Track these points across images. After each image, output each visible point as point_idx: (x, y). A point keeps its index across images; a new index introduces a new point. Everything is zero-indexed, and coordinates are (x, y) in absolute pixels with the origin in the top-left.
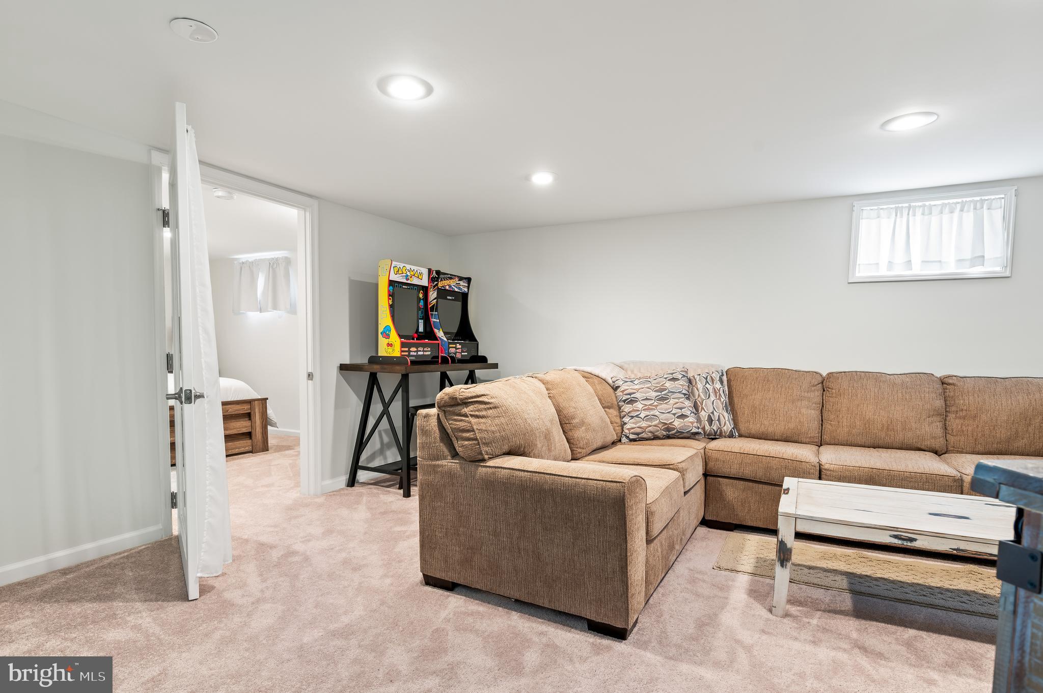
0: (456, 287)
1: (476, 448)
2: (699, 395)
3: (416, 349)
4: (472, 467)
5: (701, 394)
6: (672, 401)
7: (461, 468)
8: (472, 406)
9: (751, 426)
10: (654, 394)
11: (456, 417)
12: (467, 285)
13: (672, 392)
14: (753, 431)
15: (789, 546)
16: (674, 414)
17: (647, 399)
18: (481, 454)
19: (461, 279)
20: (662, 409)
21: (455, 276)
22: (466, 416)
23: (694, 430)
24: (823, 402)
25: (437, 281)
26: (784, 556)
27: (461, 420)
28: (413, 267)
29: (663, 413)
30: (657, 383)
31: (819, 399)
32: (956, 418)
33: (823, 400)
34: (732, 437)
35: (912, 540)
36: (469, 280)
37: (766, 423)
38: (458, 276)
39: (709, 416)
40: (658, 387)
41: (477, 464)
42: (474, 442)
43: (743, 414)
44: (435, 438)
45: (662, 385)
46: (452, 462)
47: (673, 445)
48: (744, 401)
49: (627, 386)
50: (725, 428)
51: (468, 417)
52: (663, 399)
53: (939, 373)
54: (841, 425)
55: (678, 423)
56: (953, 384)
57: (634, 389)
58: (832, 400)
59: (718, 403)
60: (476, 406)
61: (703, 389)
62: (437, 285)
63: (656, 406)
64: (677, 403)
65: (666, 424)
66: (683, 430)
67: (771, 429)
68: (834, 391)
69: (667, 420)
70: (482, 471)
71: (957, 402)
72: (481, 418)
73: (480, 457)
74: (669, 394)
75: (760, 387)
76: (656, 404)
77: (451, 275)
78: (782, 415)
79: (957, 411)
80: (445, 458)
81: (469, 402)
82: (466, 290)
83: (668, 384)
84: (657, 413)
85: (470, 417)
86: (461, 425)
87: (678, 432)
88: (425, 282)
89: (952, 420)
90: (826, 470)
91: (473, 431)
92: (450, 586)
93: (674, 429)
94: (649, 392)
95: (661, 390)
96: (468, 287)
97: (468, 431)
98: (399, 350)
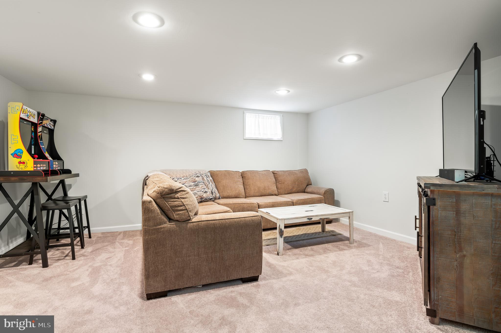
0: (49, 125)
1: (186, 214)
2: (206, 183)
3: (39, 166)
4: (184, 225)
5: (207, 182)
6: (200, 186)
7: (176, 226)
8: (179, 193)
9: (224, 193)
10: (193, 184)
11: (172, 200)
12: (53, 124)
13: (200, 182)
14: (225, 196)
15: (283, 230)
16: (203, 192)
17: (190, 186)
18: (190, 216)
19: (51, 120)
20: (197, 190)
21: (49, 118)
22: (178, 198)
23: (211, 198)
24: (243, 182)
25: (42, 120)
26: (282, 234)
27: (176, 201)
28: (31, 110)
29: (199, 191)
30: (192, 179)
31: (242, 181)
32: (279, 184)
33: (243, 181)
34: (220, 199)
35: (311, 219)
36: (55, 122)
37: (229, 191)
38: (50, 119)
39: (211, 191)
40: (193, 180)
41: (187, 222)
42: (185, 211)
43: (220, 189)
44: (158, 213)
45: (194, 179)
46: (170, 224)
47: (207, 205)
48: (220, 184)
49: (180, 181)
50: (217, 195)
51: (179, 199)
52: (196, 185)
53: (271, 170)
54: (252, 190)
55: (205, 195)
56: (276, 173)
57: (183, 182)
58: (246, 181)
59: (213, 186)
60: (181, 192)
61: (207, 180)
62: (42, 123)
63: (195, 189)
64: (203, 186)
65: (200, 196)
66: (207, 198)
67: (231, 194)
68: (247, 178)
69: (200, 194)
70: (190, 225)
71: (278, 179)
72: (185, 198)
73: (189, 218)
74: (199, 183)
75: (224, 178)
76: (194, 188)
77: (47, 117)
78: (233, 188)
79: (279, 182)
80: (165, 223)
81: (178, 191)
82: (53, 127)
83: (197, 179)
84: (196, 192)
85: (180, 199)
86: (176, 203)
87: (205, 199)
88: (35, 120)
89: (278, 185)
90: (261, 205)
91: (184, 205)
92: (163, 294)
93: (204, 198)
94: (190, 183)
95: (195, 182)
96: (54, 126)
97: (181, 206)
98: (33, 166)
